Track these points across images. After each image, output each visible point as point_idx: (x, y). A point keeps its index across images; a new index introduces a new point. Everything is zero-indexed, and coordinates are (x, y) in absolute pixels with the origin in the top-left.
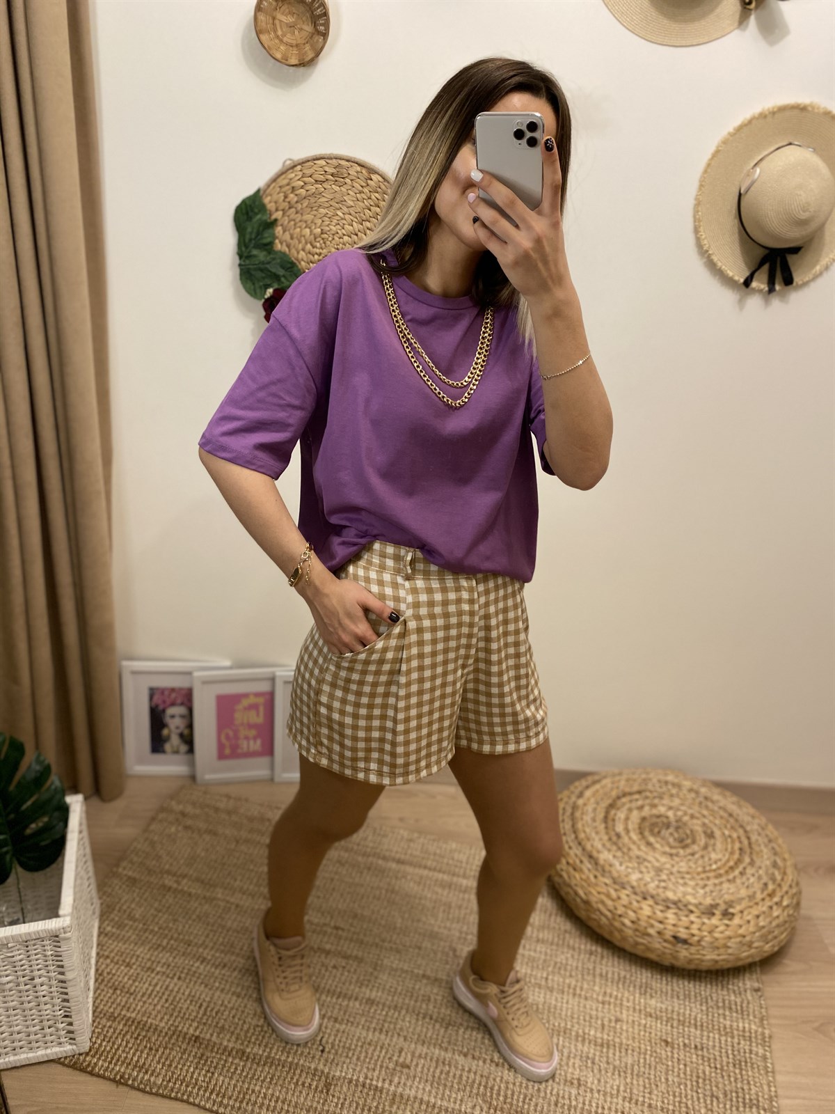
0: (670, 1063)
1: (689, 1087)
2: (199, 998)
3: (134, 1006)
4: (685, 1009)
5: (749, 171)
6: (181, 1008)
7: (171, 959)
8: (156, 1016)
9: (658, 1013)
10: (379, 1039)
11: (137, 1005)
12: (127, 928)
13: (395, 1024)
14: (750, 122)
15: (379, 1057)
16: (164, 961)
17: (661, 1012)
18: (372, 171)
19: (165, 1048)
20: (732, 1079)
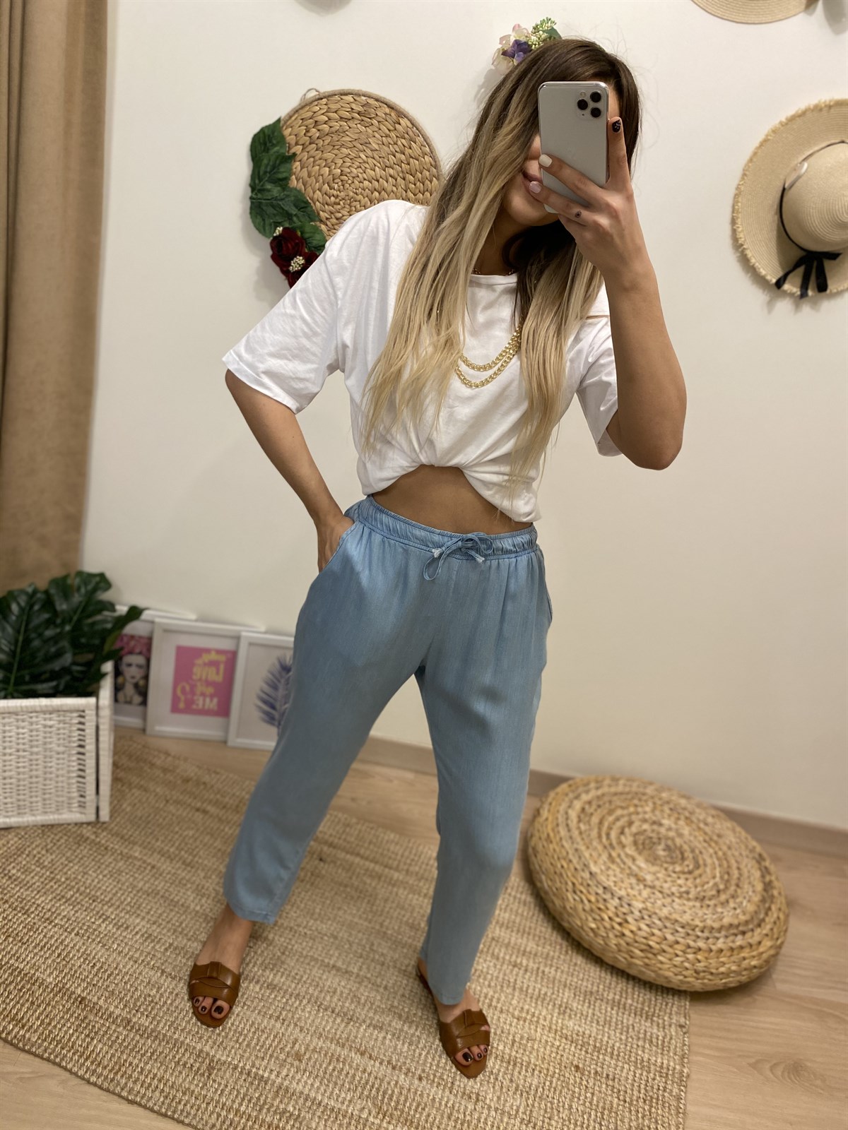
0: (577, 1090)
1: (593, 1117)
2: (94, 958)
3: (24, 956)
4: (603, 1035)
5: (796, 165)
6: (73, 965)
7: (73, 912)
8: (45, 970)
9: (574, 1036)
10: (274, 1026)
11: (28, 956)
12: (32, 875)
13: (294, 1013)
14: (804, 113)
15: (271, 1045)
16: (63, 914)
17: (577, 1035)
18: (401, 114)
19: (48, 1004)
20: (640, 1115)
